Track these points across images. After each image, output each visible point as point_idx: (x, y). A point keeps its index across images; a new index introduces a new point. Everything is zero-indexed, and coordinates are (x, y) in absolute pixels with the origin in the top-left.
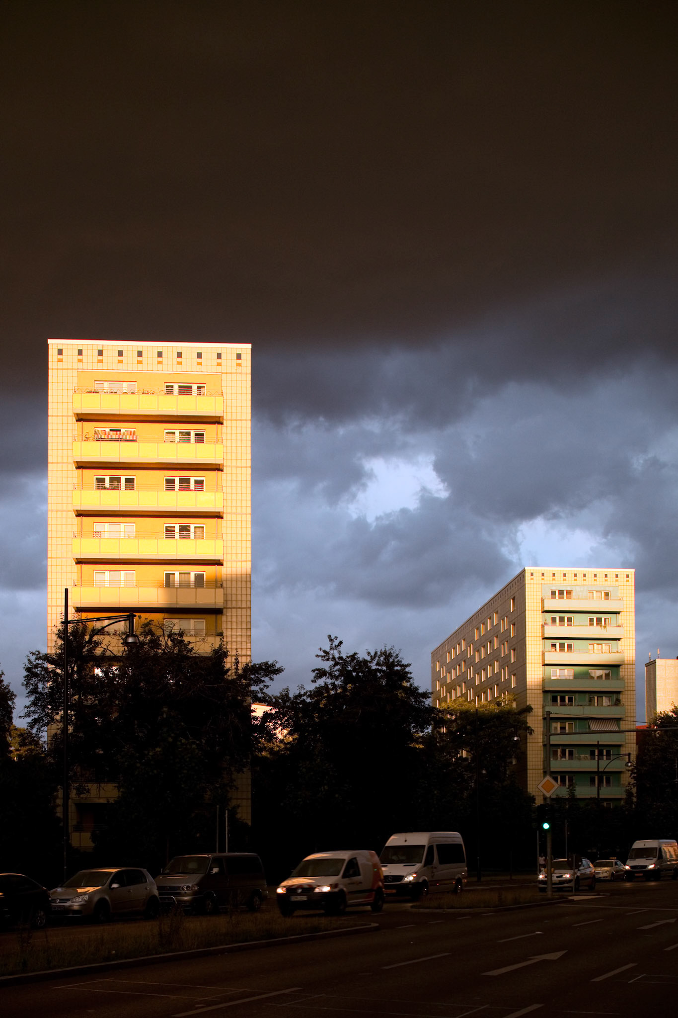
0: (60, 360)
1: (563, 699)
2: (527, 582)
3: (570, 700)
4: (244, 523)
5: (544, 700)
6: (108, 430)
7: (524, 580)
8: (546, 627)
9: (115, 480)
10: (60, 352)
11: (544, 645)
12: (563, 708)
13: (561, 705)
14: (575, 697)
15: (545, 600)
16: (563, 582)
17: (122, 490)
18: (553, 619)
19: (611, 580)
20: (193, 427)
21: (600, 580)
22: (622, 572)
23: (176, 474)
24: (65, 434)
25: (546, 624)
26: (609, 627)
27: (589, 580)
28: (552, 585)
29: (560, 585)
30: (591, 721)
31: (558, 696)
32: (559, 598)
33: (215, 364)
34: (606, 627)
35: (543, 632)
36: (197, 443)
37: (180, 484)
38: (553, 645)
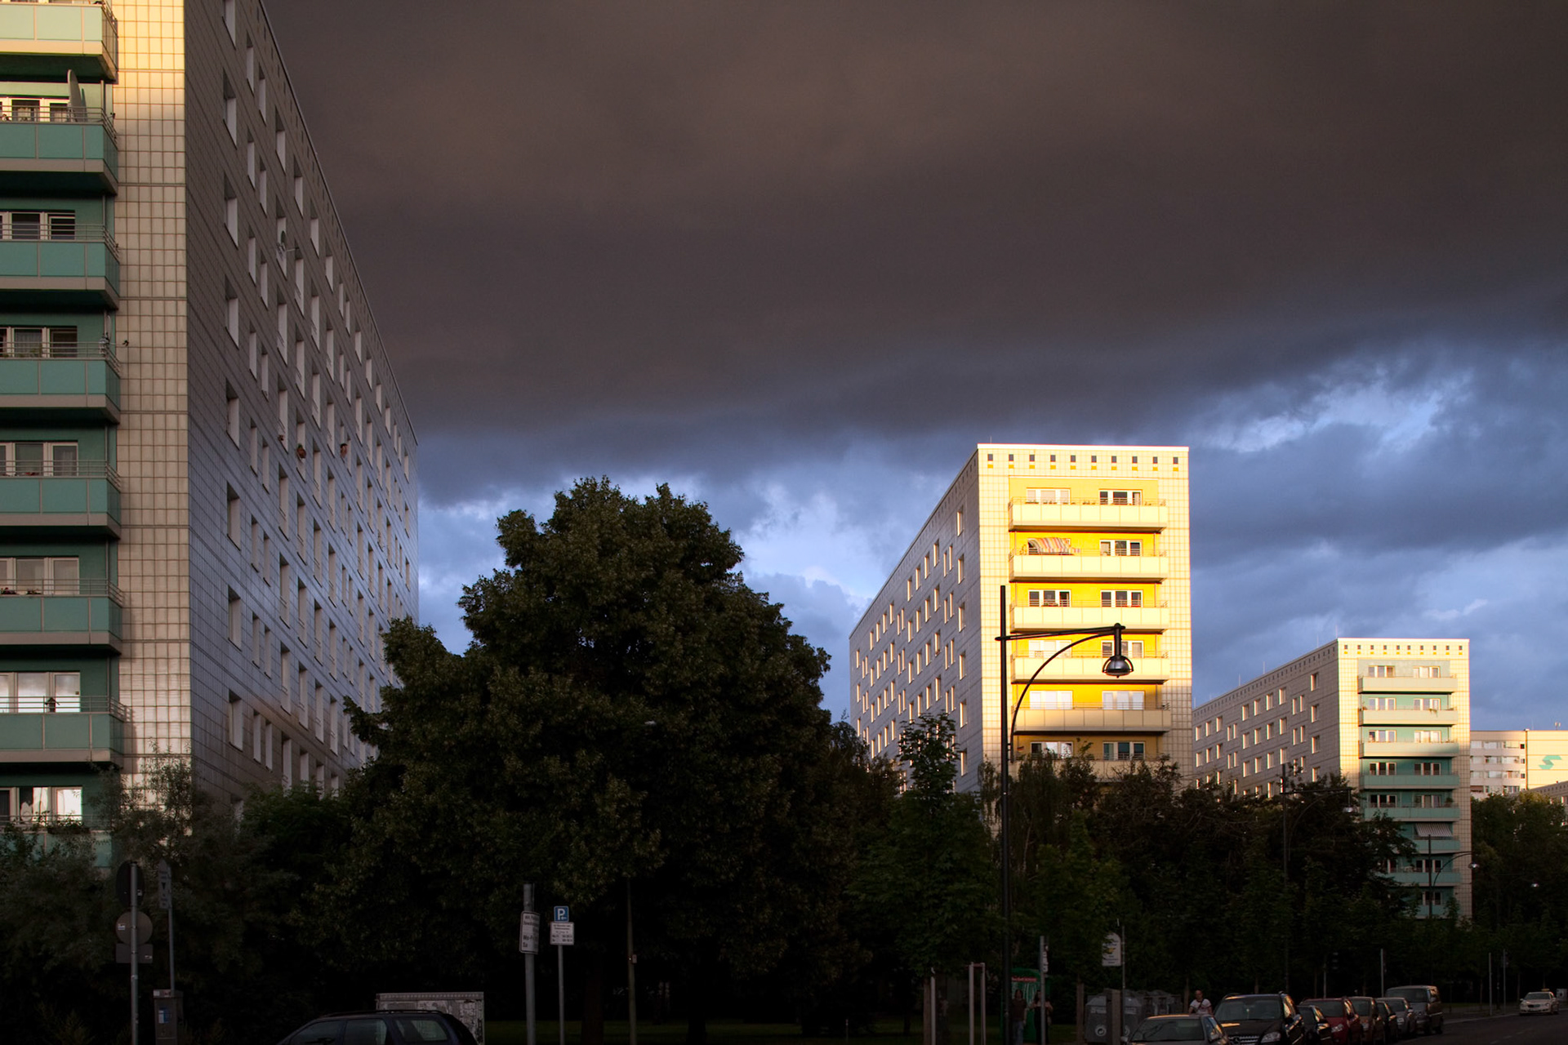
0: (990, 467)
1: (1383, 799)
2: (1340, 656)
3: (1393, 799)
4: (1184, 639)
6: (1041, 539)
7: (1336, 653)
8: (1364, 712)
9: (1049, 595)
10: (990, 458)
11: (1361, 733)
12: (1385, 809)
13: (1382, 806)
14: (1399, 797)
15: (1364, 680)
16: (1383, 657)
17: (1057, 606)
18: (1373, 702)
19: (1441, 653)
20: (1129, 538)
21: (1428, 654)
22: (1454, 643)
23: (1113, 589)
24: (997, 545)
25: (1364, 708)
26: (1439, 711)
27: (1415, 653)
28: (1371, 660)
29: (1380, 660)
30: (1417, 826)
31: (1378, 797)
32: (1379, 676)
33: (1152, 469)
34: (1435, 711)
35: (1361, 718)
36: (1133, 554)
37: (1117, 598)
38: (1372, 733)
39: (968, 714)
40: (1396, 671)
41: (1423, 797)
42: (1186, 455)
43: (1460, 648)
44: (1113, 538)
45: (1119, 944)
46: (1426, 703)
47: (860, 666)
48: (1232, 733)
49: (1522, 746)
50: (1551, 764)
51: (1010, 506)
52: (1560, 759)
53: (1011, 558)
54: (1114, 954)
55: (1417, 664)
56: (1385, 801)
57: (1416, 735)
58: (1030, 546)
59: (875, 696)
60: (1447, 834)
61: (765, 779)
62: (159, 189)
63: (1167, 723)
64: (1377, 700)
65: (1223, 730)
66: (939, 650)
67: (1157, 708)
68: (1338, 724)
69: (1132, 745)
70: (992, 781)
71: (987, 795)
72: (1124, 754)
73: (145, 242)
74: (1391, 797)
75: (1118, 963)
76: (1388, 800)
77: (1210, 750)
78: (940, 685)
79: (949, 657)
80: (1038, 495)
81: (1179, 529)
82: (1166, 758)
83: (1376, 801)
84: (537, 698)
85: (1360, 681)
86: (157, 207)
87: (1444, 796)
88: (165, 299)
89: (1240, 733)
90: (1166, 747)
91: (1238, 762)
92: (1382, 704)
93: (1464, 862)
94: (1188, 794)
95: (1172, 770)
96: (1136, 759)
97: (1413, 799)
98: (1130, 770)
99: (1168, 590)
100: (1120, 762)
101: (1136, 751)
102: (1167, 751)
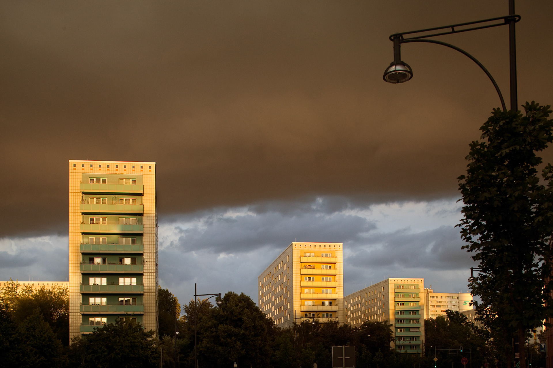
1: (401, 321)
3: (403, 321)
5: (395, 322)
6: (307, 265)
7: (388, 282)
9: (309, 279)
11: (395, 303)
12: (401, 324)
13: (401, 323)
14: (405, 321)
15: (396, 290)
16: (401, 283)
17: (311, 281)
18: (398, 295)
19: (416, 283)
20: (329, 265)
21: (413, 282)
22: (420, 279)
23: (325, 277)
24: (297, 266)
25: (396, 297)
27: (409, 282)
28: (398, 284)
29: (400, 284)
30: (410, 328)
33: (334, 248)
34: (415, 298)
35: (395, 300)
36: (329, 269)
37: (326, 279)
38: (398, 304)
39: (290, 306)
40: (404, 287)
41: (412, 321)
42: (342, 245)
43: (421, 281)
44: (325, 265)
46: (412, 296)
48: (363, 301)
49: (458, 298)
50: (467, 303)
51: (300, 257)
53: (300, 270)
55: (410, 285)
56: (402, 322)
57: (410, 304)
58: (305, 267)
60: (418, 330)
61: (259, 341)
62: (151, 234)
63: (337, 309)
65: (361, 300)
66: (283, 288)
67: (335, 306)
68: (389, 301)
69: (329, 314)
72: (327, 316)
73: (148, 243)
76: (402, 321)
77: (357, 305)
78: (283, 296)
79: (285, 291)
80: (307, 255)
81: (341, 263)
82: (337, 317)
83: (399, 322)
84: (226, 329)
86: (150, 237)
87: (417, 321)
88: (151, 253)
89: (365, 301)
90: (337, 315)
91: (365, 309)
92: (400, 295)
93: (423, 338)
94: (341, 328)
95: (338, 321)
96: (330, 318)
97: (409, 321)
98: (328, 320)
99: (338, 277)
100: (326, 318)
101: (330, 316)
102: (337, 316)
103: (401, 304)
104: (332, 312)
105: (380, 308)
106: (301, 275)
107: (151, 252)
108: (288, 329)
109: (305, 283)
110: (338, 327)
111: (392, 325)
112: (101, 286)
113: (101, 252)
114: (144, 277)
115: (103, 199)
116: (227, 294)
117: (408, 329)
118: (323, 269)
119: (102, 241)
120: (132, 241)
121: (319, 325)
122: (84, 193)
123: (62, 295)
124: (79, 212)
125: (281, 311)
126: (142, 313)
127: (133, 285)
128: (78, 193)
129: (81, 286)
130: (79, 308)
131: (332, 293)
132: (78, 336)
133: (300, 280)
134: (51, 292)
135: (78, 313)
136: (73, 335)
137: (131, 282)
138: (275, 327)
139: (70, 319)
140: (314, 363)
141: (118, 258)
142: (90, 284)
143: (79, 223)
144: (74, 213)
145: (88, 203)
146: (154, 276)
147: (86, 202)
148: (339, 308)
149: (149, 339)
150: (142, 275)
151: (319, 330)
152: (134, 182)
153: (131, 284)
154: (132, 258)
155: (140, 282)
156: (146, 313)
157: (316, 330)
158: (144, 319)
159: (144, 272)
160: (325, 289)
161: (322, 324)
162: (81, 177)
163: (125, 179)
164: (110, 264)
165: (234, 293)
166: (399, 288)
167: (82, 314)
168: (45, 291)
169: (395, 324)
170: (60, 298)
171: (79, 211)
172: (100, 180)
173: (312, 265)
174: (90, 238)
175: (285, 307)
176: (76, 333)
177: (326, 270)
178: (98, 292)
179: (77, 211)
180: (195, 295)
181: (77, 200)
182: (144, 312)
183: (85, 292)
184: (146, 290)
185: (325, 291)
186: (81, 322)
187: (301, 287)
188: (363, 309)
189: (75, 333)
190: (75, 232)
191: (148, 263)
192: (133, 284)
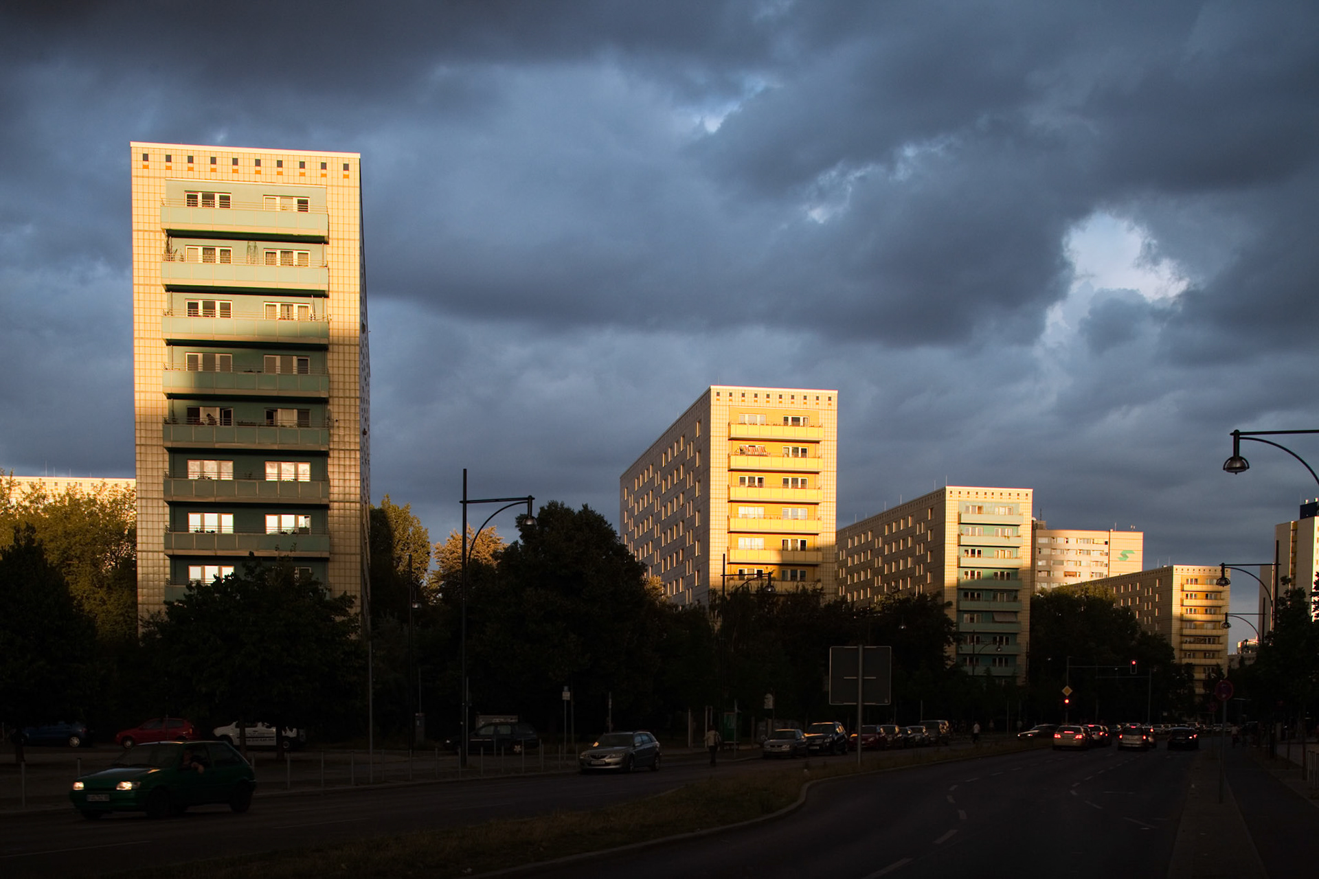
1: (973, 595)
2: (947, 498)
3: (979, 595)
4: (832, 508)
5: (959, 597)
6: (747, 446)
7: (944, 497)
8: (962, 536)
9: (752, 480)
10: (719, 394)
11: (959, 551)
12: (972, 603)
13: (972, 600)
14: (983, 595)
15: (962, 515)
16: (975, 500)
17: (756, 487)
18: (968, 530)
19: (1014, 498)
20: (801, 446)
21: (1005, 498)
22: (1023, 491)
23: (790, 477)
24: (721, 448)
25: (962, 534)
26: (1011, 538)
27: (997, 498)
28: (967, 502)
29: (973, 502)
30: (994, 613)
31: (969, 594)
32: (972, 513)
33: (815, 404)
34: (1008, 537)
35: (959, 541)
36: (802, 456)
37: (792, 483)
38: (967, 551)
40: (984, 509)
41: (999, 594)
42: (836, 396)
43: (1027, 495)
44: (791, 446)
45: (771, 701)
46: (1003, 532)
47: (628, 499)
48: (879, 543)
49: (1106, 543)
50: (1127, 557)
51: (729, 424)
52: (1134, 553)
53: (729, 457)
54: (769, 702)
55: (998, 504)
57: (995, 553)
58: (741, 450)
59: (638, 521)
60: (1013, 619)
63: (820, 559)
64: (970, 529)
65: (873, 541)
66: (683, 504)
68: (944, 544)
69: (799, 571)
70: (715, 600)
71: (712, 608)
72: (794, 577)
73: (341, 371)
74: (978, 594)
75: (771, 707)
76: (976, 596)
77: (864, 553)
78: (683, 525)
79: (689, 512)
80: (747, 419)
81: (830, 441)
82: (819, 581)
83: (968, 596)
84: (542, 601)
85: (959, 516)
86: (347, 355)
87: (1013, 594)
89: (884, 544)
90: (819, 573)
91: (882, 563)
92: (973, 531)
93: (1024, 639)
94: (828, 606)
95: (822, 589)
96: (800, 581)
97: (992, 596)
98: (797, 587)
99: (823, 478)
100: (792, 583)
101: (801, 576)
102: (819, 578)
103: (973, 552)
104: (807, 568)
105: (920, 560)
106: (731, 470)
107: (348, 395)
108: (695, 607)
109: (741, 492)
110: (822, 605)
111: (950, 604)
112: (219, 481)
113: (218, 392)
114: (330, 461)
115: (221, 250)
116: (546, 508)
117: (990, 614)
118: (786, 455)
119: (219, 363)
120: (299, 365)
121: (775, 600)
122: (172, 234)
123: (121, 507)
124: (158, 285)
125: (677, 563)
126: (326, 555)
127: (301, 482)
128: (155, 232)
129: (165, 481)
130: (162, 540)
131: (807, 518)
132: (159, 612)
133: (727, 483)
134: (92, 502)
135: (159, 552)
136: (147, 610)
137: (296, 474)
138: (663, 604)
139: (139, 570)
140: (765, 694)
141: (262, 408)
142: (191, 477)
143: (160, 313)
144: (146, 287)
145: (182, 260)
146: (355, 458)
147: (178, 256)
148: (823, 558)
149: (338, 619)
150: (325, 455)
151: (773, 611)
152: (303, 204)
153: (295, 480)
154: (298, 409)
155: (320, 475)
156: (337, 557)
157: (766, 610)
158: (330, 572)
159: (330, 449)
160: (790, 508)
161: (781, 595)
162: (164, 190)
163: (279, 198)
164: (241, 424)
165: (562, 505)
166: (970, 512)
167: (169, 556)
168: (78, 497)
169: (958, 602)
170: (116, 517)
171: (159, 282)
172: (213, 197)
173: (758, 445)
174: (188, 355)
175: (689, 552)
176: (154, 604)
177: (793, 459)
178: (212, 500)
179: (153, 282)
180: (462, 500)
181: (152, 252)
182: (330, 554)
183: (175, 499)
184: (336, 496)
185: (790, 514)
186: (168, 576)
187: (729, 502)
188: (878, 562)
189: (152, 604)
190: (148, 338)
191: (342, 424)
192: (301, 479)
